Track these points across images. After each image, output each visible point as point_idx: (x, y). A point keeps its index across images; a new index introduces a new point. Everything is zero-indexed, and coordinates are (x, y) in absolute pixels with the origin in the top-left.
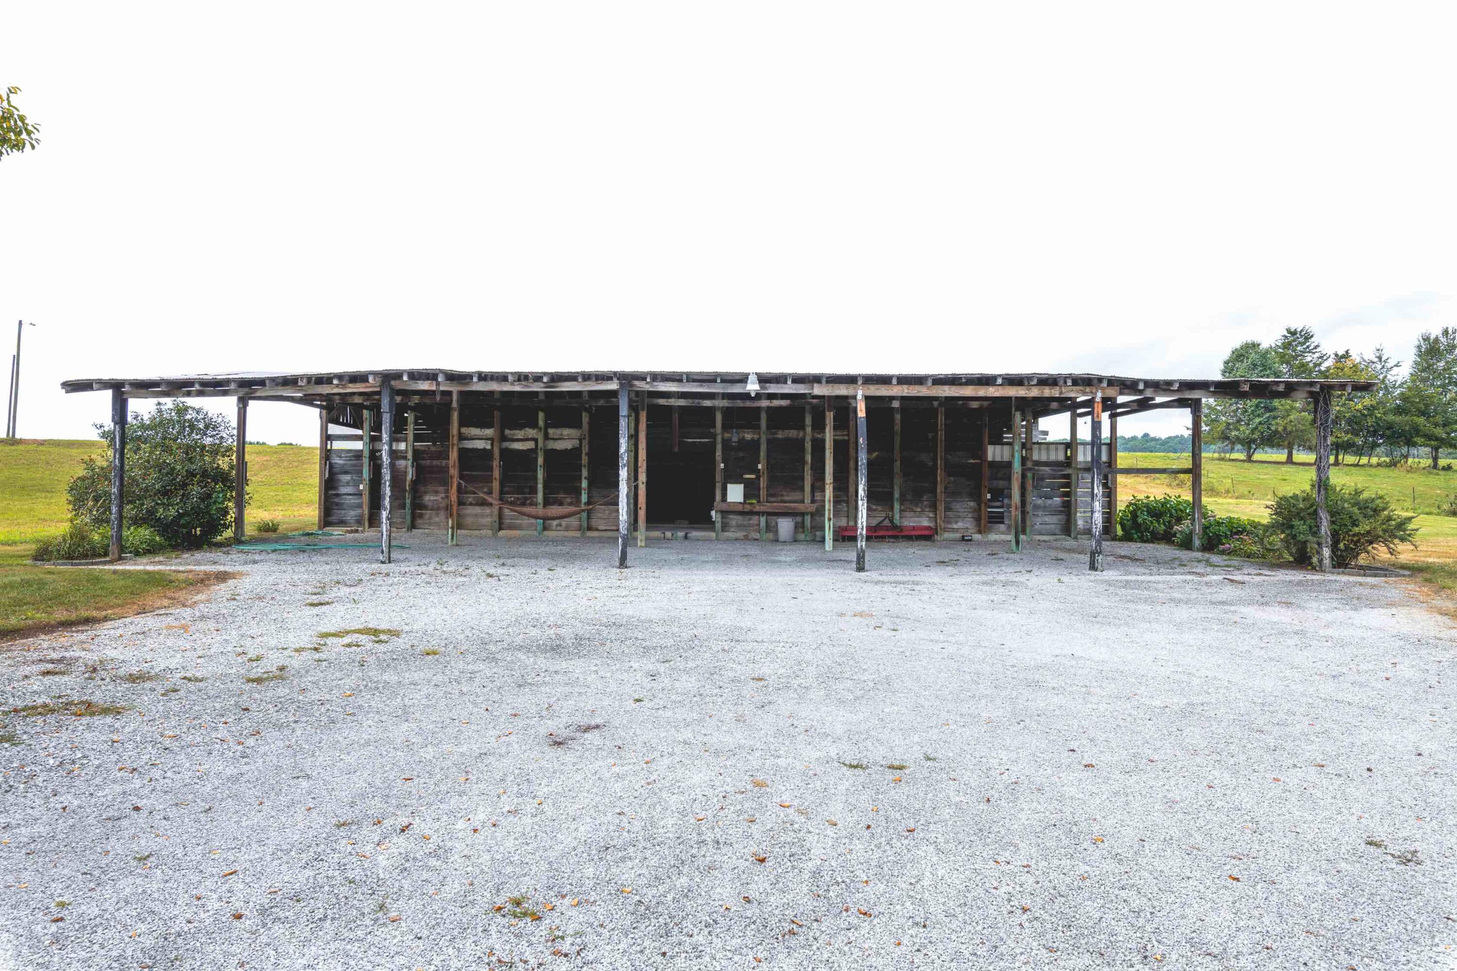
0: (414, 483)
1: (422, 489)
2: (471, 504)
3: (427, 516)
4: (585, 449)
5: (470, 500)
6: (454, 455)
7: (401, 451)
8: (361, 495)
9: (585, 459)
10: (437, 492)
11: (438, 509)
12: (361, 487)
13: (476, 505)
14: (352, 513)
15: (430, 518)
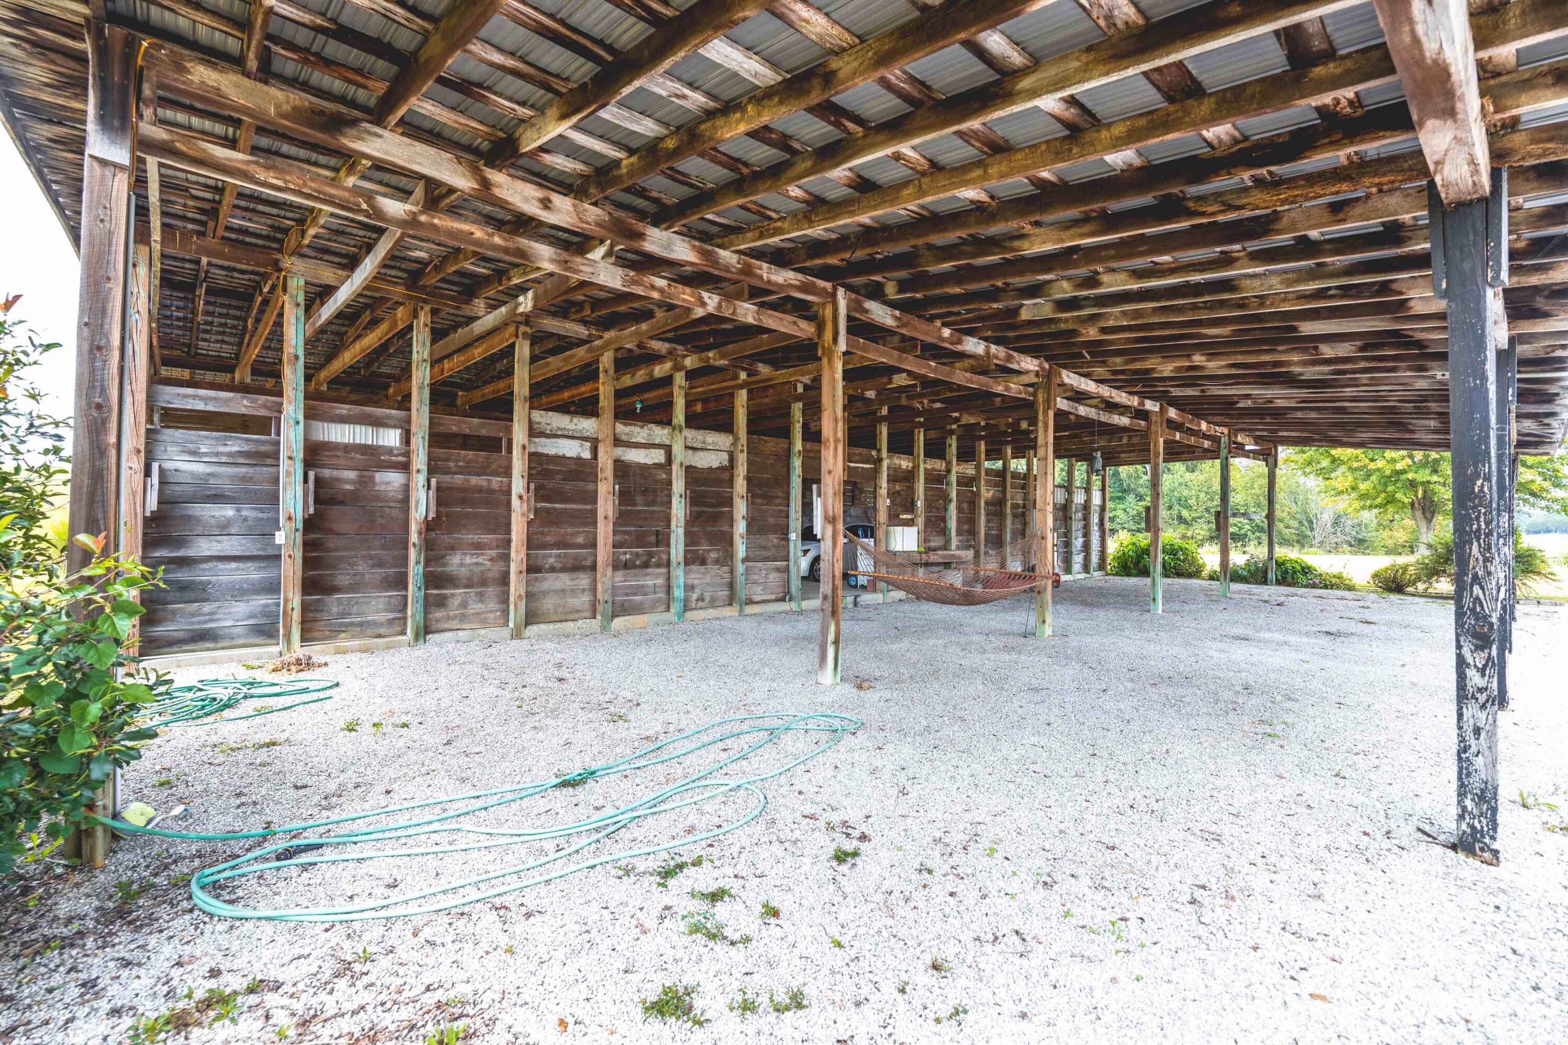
0: (429, 526)
1: (446, 539)
2: (553, 570)
3: (456, 602)
4: (742, 469)
5: (552, 560)
6: (519, 465)
7: (390, 451)
8: (278, 557)
9: (740, 485)
10: (479, 546)
11: (483, 583)
12: (280, 538)
13: (564, 570)
14: (241, 608)
15: (464, 605)
